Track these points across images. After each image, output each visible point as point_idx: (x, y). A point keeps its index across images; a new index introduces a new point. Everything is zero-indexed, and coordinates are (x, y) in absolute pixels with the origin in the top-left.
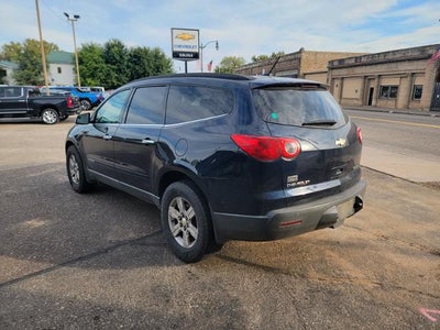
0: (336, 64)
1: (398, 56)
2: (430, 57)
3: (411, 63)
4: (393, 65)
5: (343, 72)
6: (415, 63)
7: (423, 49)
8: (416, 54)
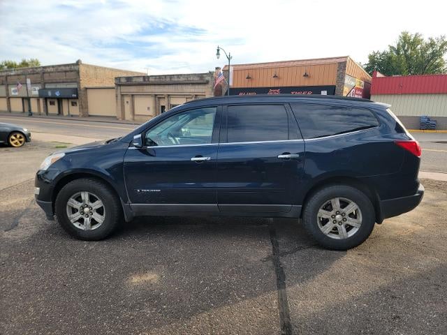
0: (123, 81)
1: (182, 79)
2: (207, 83)
3: (193, 87)
4: (179, 87)
5: (133, 90)
6: (197, 87)
7: (201, 76)
8: (196, 79)
